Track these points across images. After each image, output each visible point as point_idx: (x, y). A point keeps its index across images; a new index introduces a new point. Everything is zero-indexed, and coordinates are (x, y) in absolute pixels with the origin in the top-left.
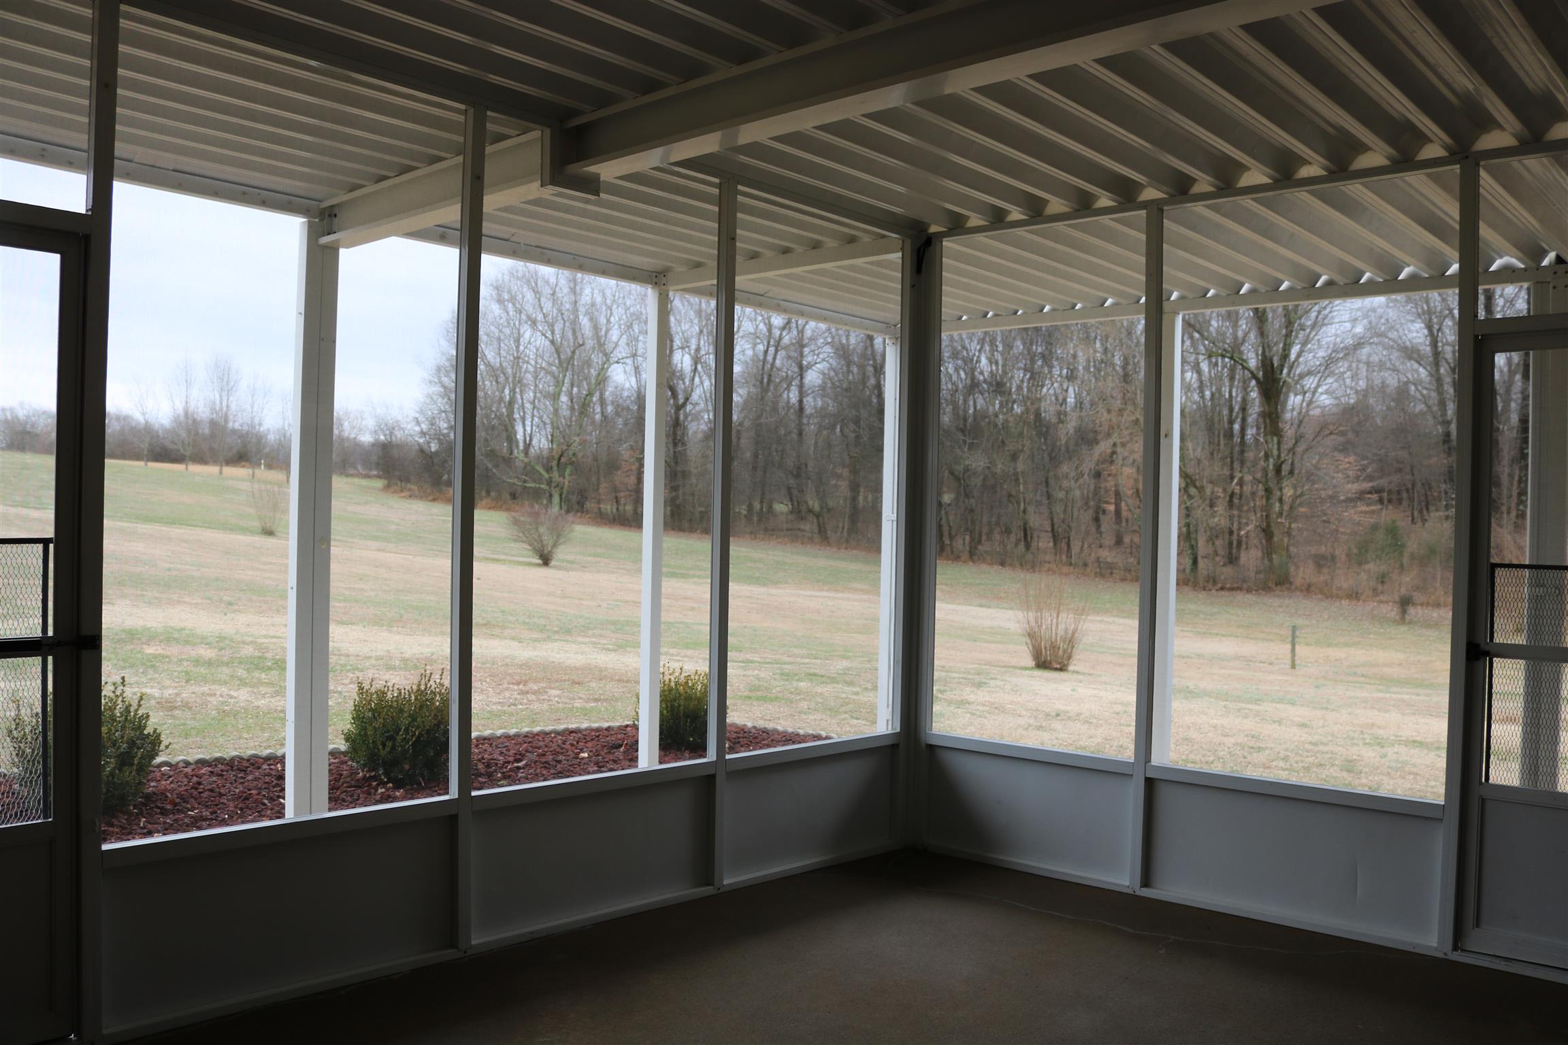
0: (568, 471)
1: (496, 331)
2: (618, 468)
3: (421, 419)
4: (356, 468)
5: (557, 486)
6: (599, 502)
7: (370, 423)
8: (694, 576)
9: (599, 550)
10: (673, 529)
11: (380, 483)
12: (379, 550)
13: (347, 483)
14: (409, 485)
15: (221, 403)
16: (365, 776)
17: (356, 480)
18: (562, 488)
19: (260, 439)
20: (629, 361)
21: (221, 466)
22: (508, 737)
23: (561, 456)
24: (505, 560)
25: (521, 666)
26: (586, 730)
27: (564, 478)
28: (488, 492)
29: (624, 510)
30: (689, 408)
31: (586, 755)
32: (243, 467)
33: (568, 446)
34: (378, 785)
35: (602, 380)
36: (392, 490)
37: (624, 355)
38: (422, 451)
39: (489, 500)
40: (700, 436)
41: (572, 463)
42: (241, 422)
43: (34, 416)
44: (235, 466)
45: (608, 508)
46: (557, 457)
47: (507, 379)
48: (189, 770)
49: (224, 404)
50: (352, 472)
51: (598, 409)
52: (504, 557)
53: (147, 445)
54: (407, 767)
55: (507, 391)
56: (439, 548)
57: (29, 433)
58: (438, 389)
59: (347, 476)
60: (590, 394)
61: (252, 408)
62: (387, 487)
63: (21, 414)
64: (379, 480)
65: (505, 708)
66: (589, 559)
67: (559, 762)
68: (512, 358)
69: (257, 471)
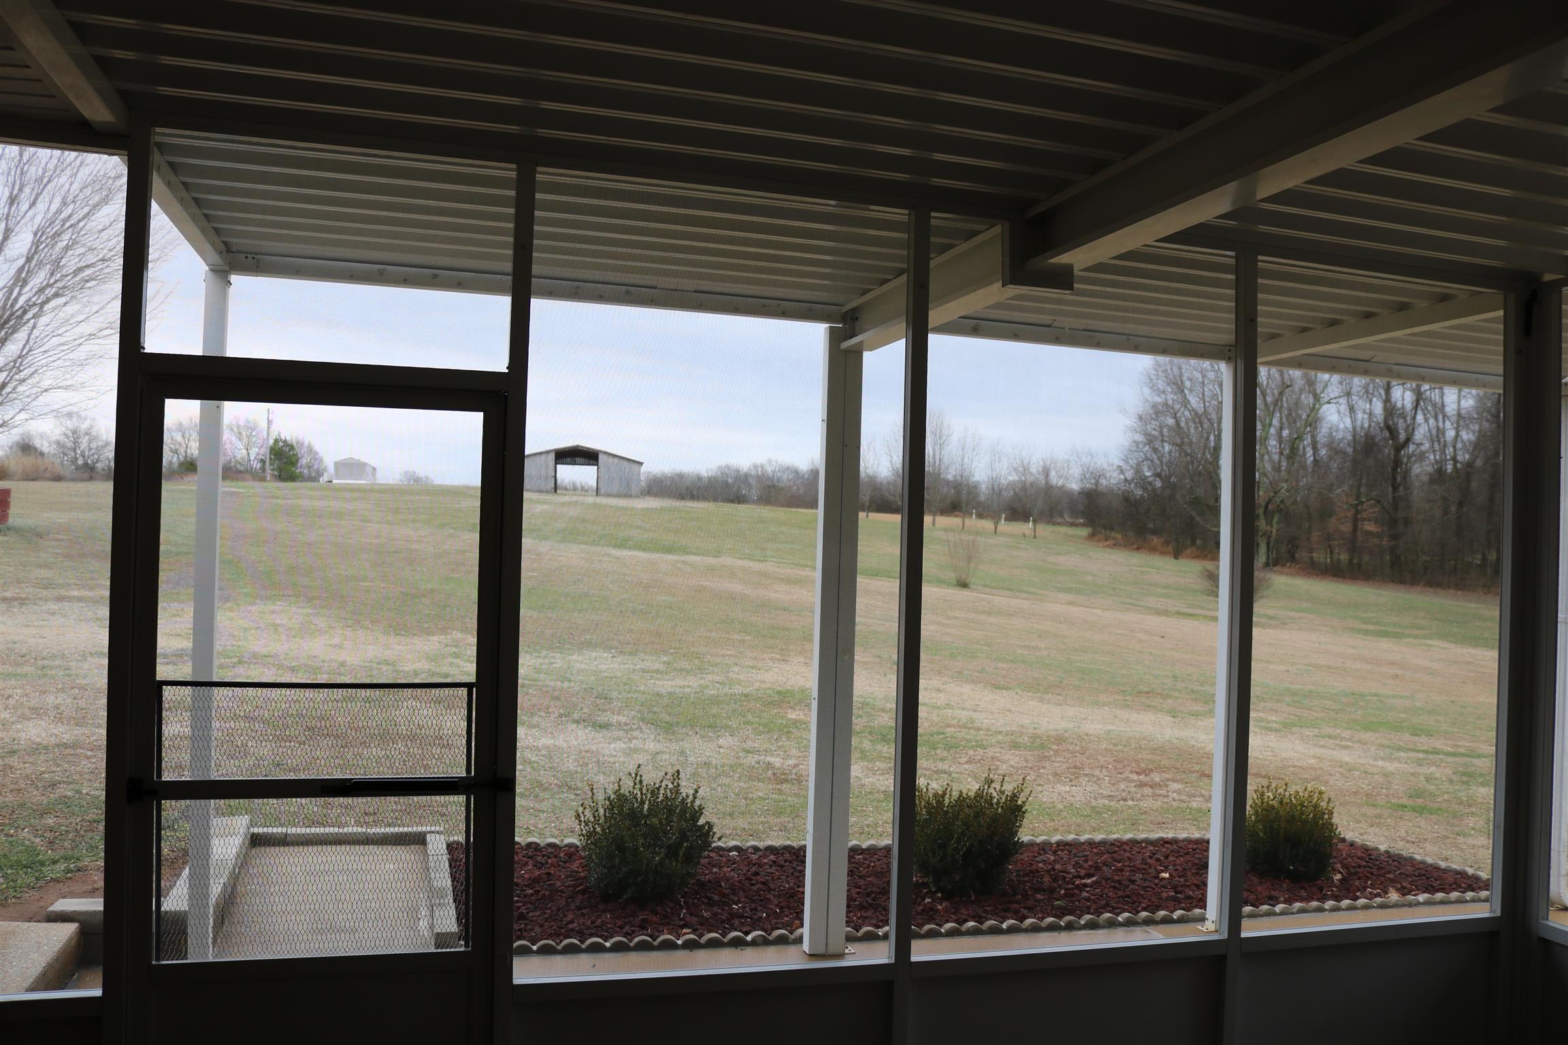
0: (1276, 519)
1: (1199, 376)
2: (1330, 516)
3: (1125, 467)
4: (1062, 517)
5: (1264, 534)
6: (1311, 551)
7: (1076, 472)
8: (1409, 636)
9: (1305, 605)
10: (1393, 581)
11: (1084, 532)
12: (1069, 604)
13: (1053, 532)
14: (1113, 534)
15: (934, 455)
16: (917, 881)
17: (1063, 529)
18: (1269, 537)
19: (973, 489)
20: (1343, 401)
21: (934, 516)
22: (1091, 844)
23: (1268, 503)
24: (1198, 615)
25: (1154, 751)
26: (1184, 840)
27: (1272, 526)
28: (1193, 543)
29: (1339, 559)
30: (1412, 448)
31: (1167, 875)
32: (956, 516)
33: (1276, 493)
34: (927, 893)
35: (1313, 421)
36: (1096, 539)
37: (1337, 395)
38: (1126, 499)
39: (1194, 549)
40: (1425, 478)
41: (1280, 511)
42: (954, 473)
43: (779, 471)
44: (949, 516)
45: (1321, 557)
46: (1263, 504)
47: (1212, 424)
48: (754, 857)
49: (937, 456)
50: (1060, 520)
51: (1309, 452)
52: (1198, 611)
53: (868, 497)
54: (957, 877)
55: (1212, 438)
56: (1132, 601)
57: (774, 486)
58: (1139, 438)
59: (1055, 524)
60: (1300, 438)
61: (963, 460)
62: (1092, 536)
63: (769, 469)
64: (1085, 528)
65: (1113, 804)
66: (1293, 614)
67: (1133, 882)
68: (1216, 403)
69: (967, 521)
